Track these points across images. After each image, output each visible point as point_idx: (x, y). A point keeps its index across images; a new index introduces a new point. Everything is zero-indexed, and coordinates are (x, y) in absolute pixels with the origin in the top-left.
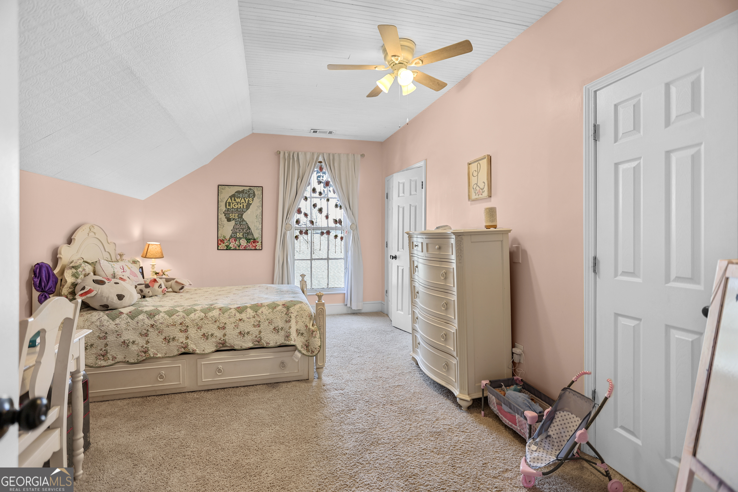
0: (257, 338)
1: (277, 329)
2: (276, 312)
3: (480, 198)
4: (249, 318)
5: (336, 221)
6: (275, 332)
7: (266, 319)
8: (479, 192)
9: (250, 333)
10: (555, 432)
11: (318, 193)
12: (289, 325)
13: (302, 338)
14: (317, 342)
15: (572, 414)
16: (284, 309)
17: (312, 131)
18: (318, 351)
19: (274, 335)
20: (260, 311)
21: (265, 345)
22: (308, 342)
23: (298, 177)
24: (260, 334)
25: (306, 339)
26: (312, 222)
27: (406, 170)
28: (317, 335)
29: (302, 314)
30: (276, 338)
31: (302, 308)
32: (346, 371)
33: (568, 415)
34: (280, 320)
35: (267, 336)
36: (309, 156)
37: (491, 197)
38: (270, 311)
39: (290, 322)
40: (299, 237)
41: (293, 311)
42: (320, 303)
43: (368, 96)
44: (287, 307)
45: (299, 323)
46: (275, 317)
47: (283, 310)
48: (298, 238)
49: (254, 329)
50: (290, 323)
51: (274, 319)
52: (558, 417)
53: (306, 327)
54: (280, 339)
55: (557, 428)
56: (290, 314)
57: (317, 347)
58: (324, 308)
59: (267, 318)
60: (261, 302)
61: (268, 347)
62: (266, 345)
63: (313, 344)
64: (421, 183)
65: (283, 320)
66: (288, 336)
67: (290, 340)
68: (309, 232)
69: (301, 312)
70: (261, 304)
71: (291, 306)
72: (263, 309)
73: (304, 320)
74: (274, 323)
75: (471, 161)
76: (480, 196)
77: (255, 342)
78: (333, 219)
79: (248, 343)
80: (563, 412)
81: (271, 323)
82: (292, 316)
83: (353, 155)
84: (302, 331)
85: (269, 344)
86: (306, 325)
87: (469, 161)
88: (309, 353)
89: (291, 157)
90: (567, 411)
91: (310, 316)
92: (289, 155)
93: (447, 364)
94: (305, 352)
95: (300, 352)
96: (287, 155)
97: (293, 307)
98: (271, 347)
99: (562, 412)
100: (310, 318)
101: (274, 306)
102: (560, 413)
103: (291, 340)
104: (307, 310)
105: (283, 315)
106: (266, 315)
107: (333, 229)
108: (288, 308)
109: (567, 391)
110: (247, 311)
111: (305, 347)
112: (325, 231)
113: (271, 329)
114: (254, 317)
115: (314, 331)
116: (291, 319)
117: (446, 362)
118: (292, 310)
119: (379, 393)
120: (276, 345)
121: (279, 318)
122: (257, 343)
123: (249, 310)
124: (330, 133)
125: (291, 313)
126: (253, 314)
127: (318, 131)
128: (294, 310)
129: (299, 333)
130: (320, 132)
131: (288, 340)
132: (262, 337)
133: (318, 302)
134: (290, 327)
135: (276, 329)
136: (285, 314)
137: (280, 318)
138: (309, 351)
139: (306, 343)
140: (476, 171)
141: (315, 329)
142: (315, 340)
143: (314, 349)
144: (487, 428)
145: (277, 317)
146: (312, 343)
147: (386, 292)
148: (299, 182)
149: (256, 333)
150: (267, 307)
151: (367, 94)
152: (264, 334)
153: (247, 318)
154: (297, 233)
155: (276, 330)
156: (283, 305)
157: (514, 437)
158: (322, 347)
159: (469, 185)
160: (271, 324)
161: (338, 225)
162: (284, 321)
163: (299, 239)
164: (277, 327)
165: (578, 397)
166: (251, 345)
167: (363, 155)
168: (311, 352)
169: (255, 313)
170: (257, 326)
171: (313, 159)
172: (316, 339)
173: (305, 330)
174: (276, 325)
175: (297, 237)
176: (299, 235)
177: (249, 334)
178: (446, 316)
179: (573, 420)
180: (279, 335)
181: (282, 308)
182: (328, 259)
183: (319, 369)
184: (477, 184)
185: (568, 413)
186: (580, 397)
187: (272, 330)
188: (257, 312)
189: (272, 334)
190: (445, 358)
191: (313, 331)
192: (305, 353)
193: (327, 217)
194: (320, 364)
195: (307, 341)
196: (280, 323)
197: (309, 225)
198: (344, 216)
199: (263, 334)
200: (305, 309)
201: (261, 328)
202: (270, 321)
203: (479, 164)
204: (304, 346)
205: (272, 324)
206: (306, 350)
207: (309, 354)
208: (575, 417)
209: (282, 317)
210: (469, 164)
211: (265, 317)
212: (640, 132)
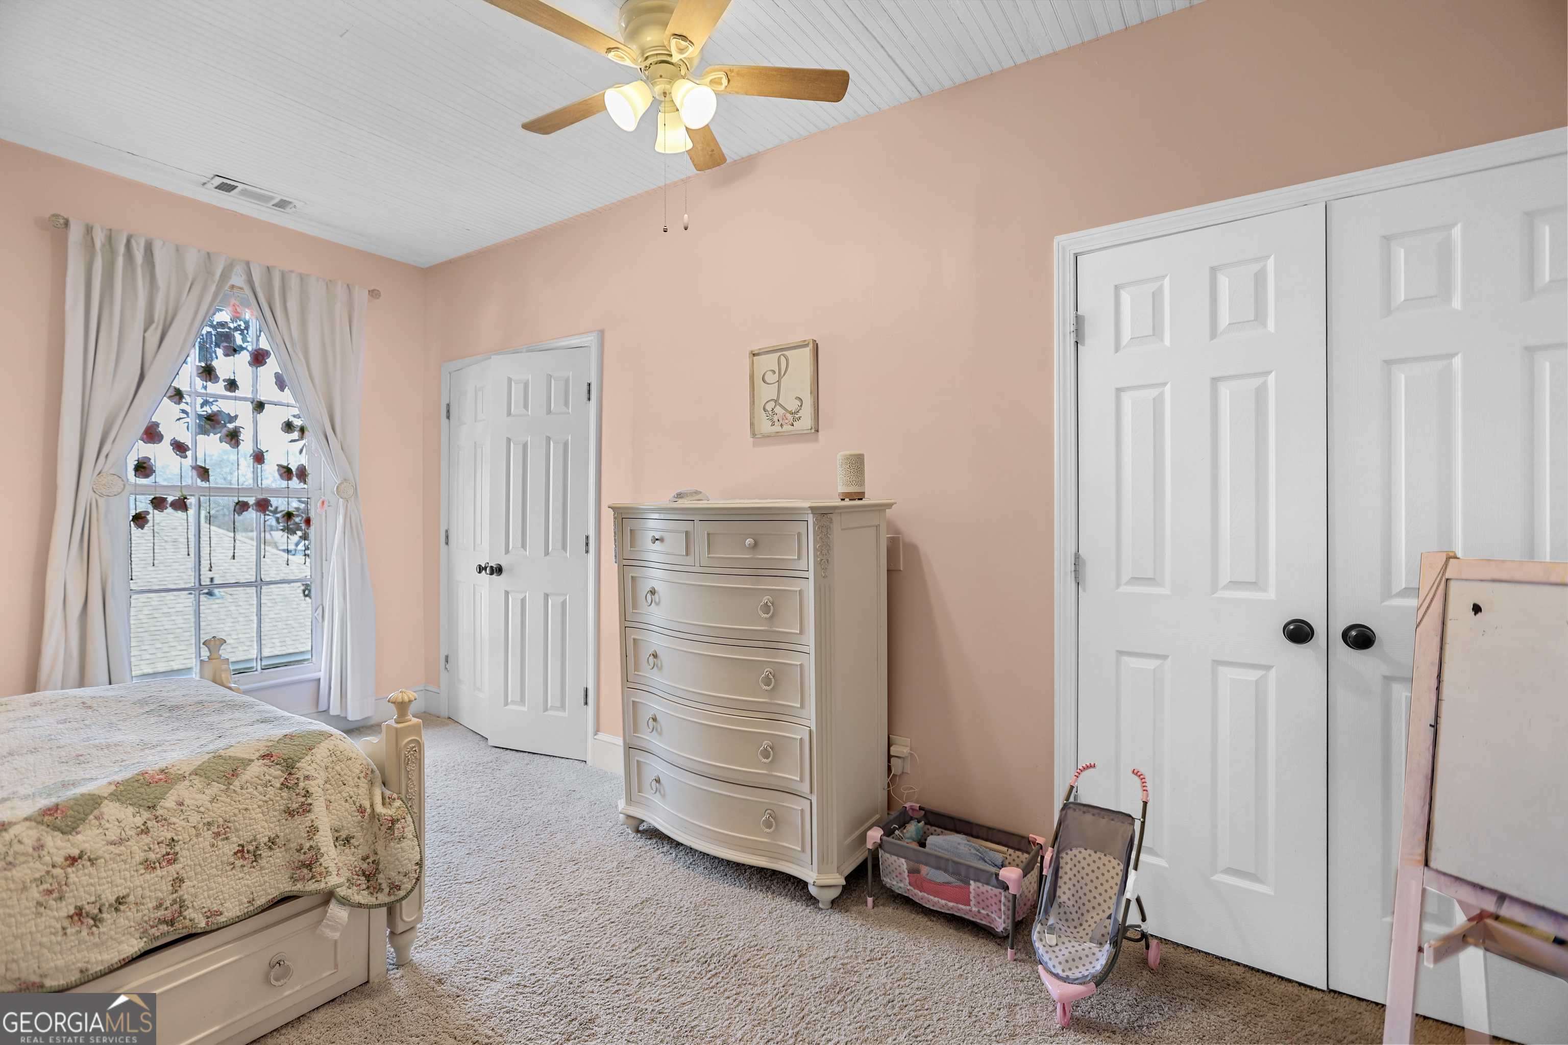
0: (166, 909)
1: (251, 848)
2: (242, 788)
3: (787, 432)
4: (121, 842)
5: (286, 472)
6: (245, 863)
7: (200, 826)
8: (783, 419)
9: (131, 898)
10: (1069, 894)
11: (221, 384)
12: (309, 824)
13: (346, 855)
14: (408, 853)
15: (1086, 849)
16: (272, 771)
17: (218, 181)
18: (414, 881)
19: (241, 875)
20: (169, 802)
21: (203, 925)
22: (370, 860)
23: (149, 322)
24: (176, 891)
25: (361, 852)
26: (204, 473)
27: (528, 351)
28: (406, 830)
29: (342, 773)
30: (248, 886)
31: (338, 752)
32: (469, 909)
33: (1080, 852)
34: (261, 815)
35: (210, 889)
36: (192, 261)
37: (818, 431)
38: (215, 790)
39: (309, 811)
40: (149, 517)
41: (312, 772)
42: (409, 726)
43: (528, 126)
44: (283, 759)
45: (335, 804)
46: (241, 807)
47: (268, 777)
48: (147, 521)
49: (148, 876)
50: (311, 816)
51: (235, 815)
52: (1067, 863)
53: (362, 812)
54: (265, 881)
55: (1069, 884)
56: (301, 785)
57: (412, 867)
58: (421, 739)
59: (205, 821)
60: (162, 765)
61: (215, 927)
62: (207, 924)
63: (397, 863)
64: (586, 388)
65: (275, 810)
66: (308, 864)
67: (321, 874)
68: (191, 501)
69: (338, 768)
70: (162, 771)
71: (298, 753)
72: (181, 790)
73: (352, 793)
74: (237, 830)
75: (760, 349)
76: (787, 428)
77: (152, 927)
78: (278, 465)
79: (120, 943)
80: (1071, 850)
81: (225, 833)
82: (311, 790)
83: (345, 286)
84: (348, 829)
85: (221, 914)
86: (360, 807)
87: (755, 348)
88: (380, 896)
89: (122, 249)
90: (1077, 847)
91: (369, 772)
92: (110, 239)
93: (773, 815)
94: (363, 897)
95: (344, 904)
96: (99, 238)
97: (308, 758)
98: (229, 923)
99: (1069, 852)
100: (369, 781)
101: (228, 768)
102: (1067, 854)
103: (328, 873)
104: (354, 756)
105: (271, 791)
106: (202, 809)
107: (277, 492)
108: (289, 766)
109: (1070, 808)
110: (102, 814)
111: (363, 878)
112: (251, 501)
113: (225, 859)
114: (145, 831)
115: (398, 820)
116: (309, 801)
117: (769, 811)
118: (305, 766)
119: (614, 940)
120: (252, 908)
121: (255, 806)
122: (164, 928)
123: (111, 810)
124: (282, 204)
125: (307, 778)
126: (139, 821)
127: (241, 186)
128: (314, 765)
129: (337, 839)
130: (245, 193)
131: (313, 877)
132: (186, 897)
133: (399, 726)
134: (313, 830)
135: (248, 852)
136: (281, 789)
137: (259, 807)
138: (381, 890)
139: (365, 866)
140: (774, 372)
141: (400, 812)
142: (401, 848)
143: (397, 879)
144: (900, 932)
145: (250, 807)
146: (392, 860)
147: (447, 661)
148: (153, 337)
149: (161, 891)
150: (197, 780)
151: (526, 120)
152: (195, 882)
153: (113, 843)
154: (144, 504)
156: (263, 757)
157: (958, 929)
159: (753, 403)
160: (223, 840)
161: (295, 483)
162: (276, 813)
163: (150, 524)
164: (251, 842)
165: (1094, 815)
166: (135, 946)
167: (376, 292)
168: (387, 890)
169: (146, 815)
170: (164, 864)
171: (209, 273)
172: (406, 844)
173: (359, 822)
174: (247, 836)
175: (139, 519)
176: (151, 511)
177: (122, 907)
178: (771, 703)
179: (1089, 860)
180: (262, 868)
181: (265, 769)
182: (261, 583)
183: (401, 938)
184: (776, 401)
185: (1080, 849)
186: (1099, 814)
187: (232, 860)
188: (154, 807)
189: (230, 873)
190: (767, 801)
191: (394, 821)
192: (362, 902)
193: (259, 458)
194: (409, 919)
195: (368, 857)
196: (262, 826)
197: (191, 478)
198: (315, 458)
199: (191, 884)
200: (351, 755)
201: (181, 866)
202: (219, 826)
203: (783, 359)
204: (356, 877)
205: (227, 838)
206: (368, 888)
207: (382, 898)
208: (1092, 852)
209: (266, 802)
210: (754, 355)
211: (195, 818)
212: (1162, 340)
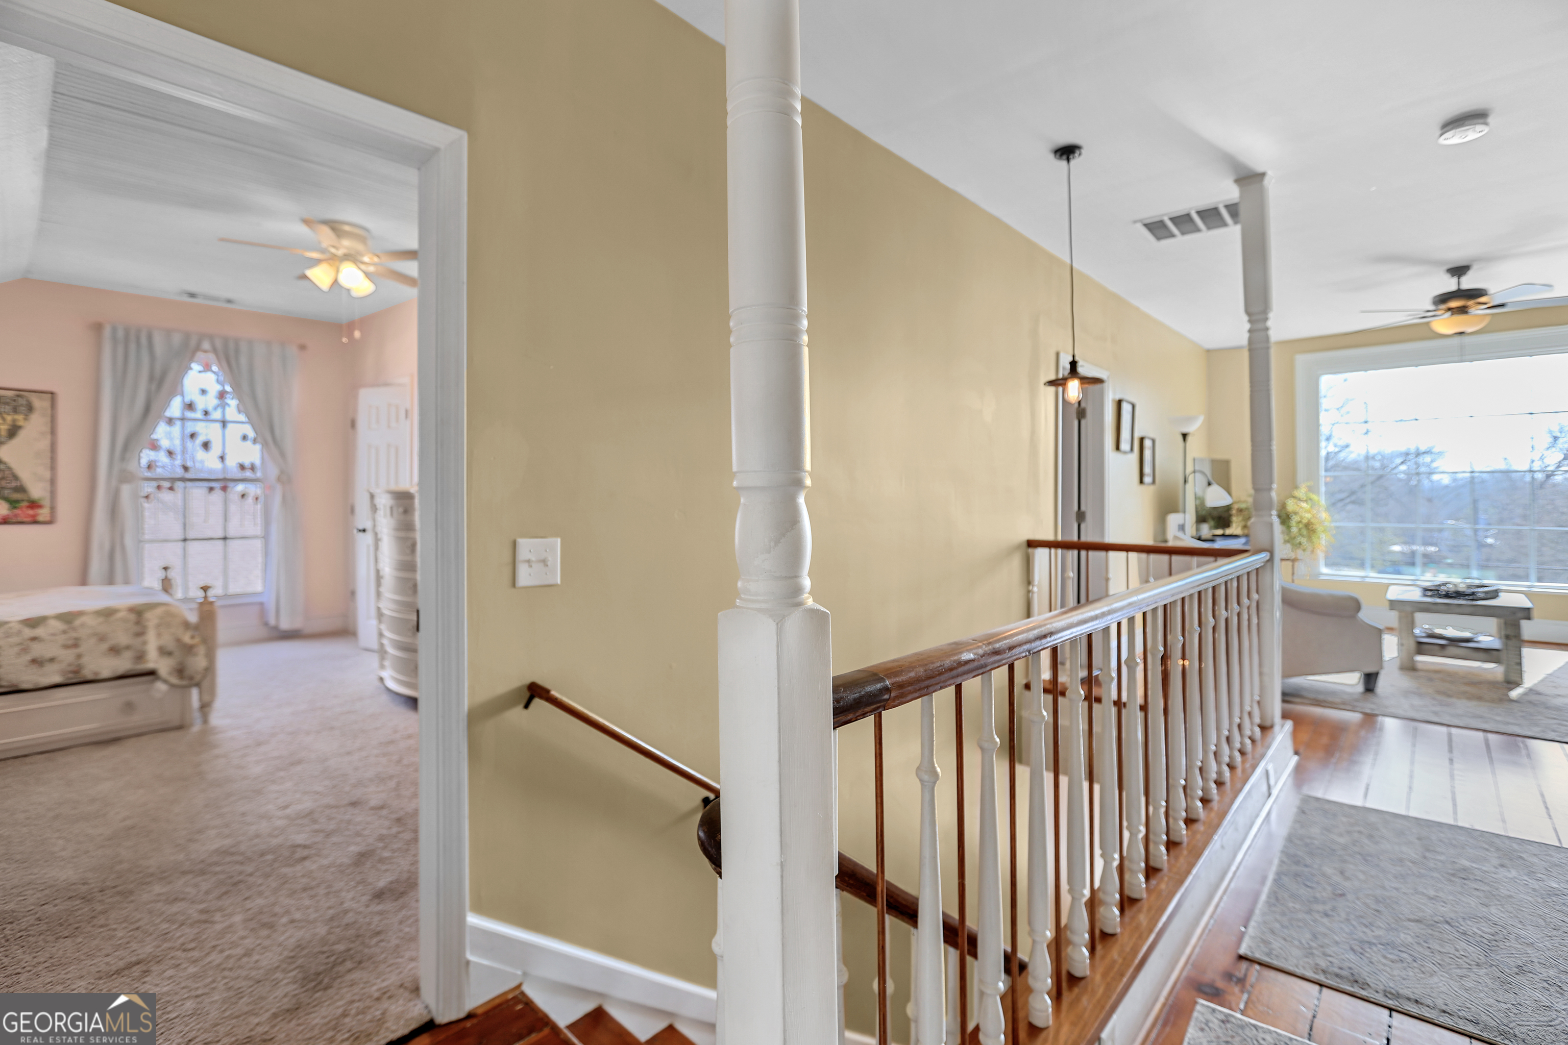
0: (74, 667)
1: (117, 648)
4: (53, 635)
5: (242, 468)
6: (114, 654)
7: (92, 634)
9: (57, 659)
12: (143, 640)
13: (169, 660)
14: (199, 662)
18: (202, 677)
19: (111, 659)
22: (181, 664)
24: (79, 660)
25: (178, 659)
28: (199, 652)
29: (170, 622)
30: (114, 664)
31: (169, 612)
35: (95, 662)
38: (101, 620)
39: (144, 635)
42: (207, 602)
44: (138, 612)
46: (113, 629)
49: (65, 652)
50: (145, 637)
51: (109, 632)
53: (178, 641)
54: (124, 664)
56: (144, 623)
57: (200, 671)
58: (214, 609)
59: (94, 632)
62: (93, 677)
63: (192, 667)
66: (140, 656)
67: (145, 662)
69: (167, 619)
70: (80, 611)
71: (145, 609)
72: (85, 619)
73: (174, 631)
74: (110, 639)
77: (67, 673)
78: (237, 463)
81: (104, 640)
82: (148, 626)
85: (100, 674)
86: (178, 638)
88: (184, 681)
91: (187, 625)
95: (165, 683)
97: (150, 612)
100: (186, 627)
101: (110, 612)
103: (148, 662)
106: (93, 627)
107: (235, 481)
108: (140, 614)
110: (48, 623)
111: (177, 672)
112: (217, 486)
113: (103, 651)
114: (65, 632)
115: (195, 646)
116: (146, 631)
118: (148, 616)
121: (120, 630)
122: (73, 675)
123: (52, 622)
125: (147, 620)
126: (63, 628)
128: (152, 615)
129: (164, 652)
131: (141, 663)
132: (83, 664)
133: (204, 601)
134: (145, 643)
136: (134, 624)
137: (123, 631)
139: (179, 667)
141: (197, 643)
142: (196, 660)
143: (195, 674)
145: (117, 630)
146: (190, 665)
149: (71, 659)
150: (93, 615)
152: (88, 658)
153: (50, 635)
155: (115, 650)
156: (128, 610)
158: (210, 670)
160: (103, 642)
161: (248, 474)
168: (188, 679)
169: (67, 626)
170: (73, 648)
172: (198, 658)
173: (176, 646)
174: (115, 642)
177: (53, 662)
180: (122, 658)
181: (127, 614)
182: (225, 538)
183: (205, 707)
187: (107, 652)
189: (106, 657)
191: (193, 647)
192: (175, 683)
193: (222, 459)
194: (206, 698)
196: (123, 639)
198: (263, 459)
199: (86, 659)
200: (176, 614)
201: (81, 650)
202: (101, 636)
206: (179, 677)
207: (184, 683)
209: (126, 629)
211: (89, 631)
